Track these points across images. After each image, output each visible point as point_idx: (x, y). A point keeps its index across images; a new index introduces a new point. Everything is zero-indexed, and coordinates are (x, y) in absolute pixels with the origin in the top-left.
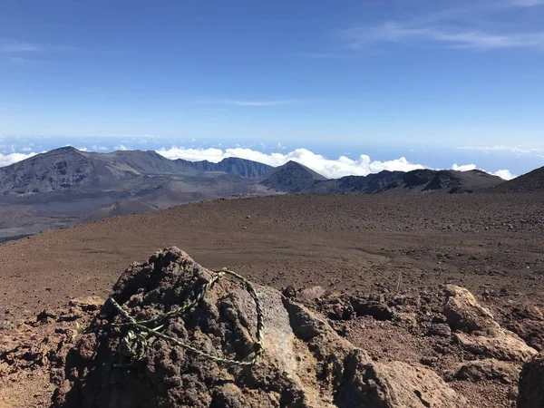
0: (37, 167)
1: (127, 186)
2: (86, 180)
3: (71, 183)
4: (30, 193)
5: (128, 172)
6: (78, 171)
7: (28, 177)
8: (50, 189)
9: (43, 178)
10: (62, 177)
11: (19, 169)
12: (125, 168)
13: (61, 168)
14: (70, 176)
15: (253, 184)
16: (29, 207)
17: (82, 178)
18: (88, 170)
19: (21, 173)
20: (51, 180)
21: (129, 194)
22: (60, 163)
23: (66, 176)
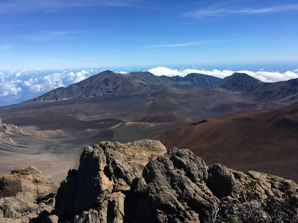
0: (93, 83)
1: (143, 91)
2: (120, 88)
3: (112, 91)
4: (92, 96)
5: (141, 83)
6: (115, 84)
7: (90, 87)
8: (101, 94)
9: (98, 88)
10: (107, 87)
11: (84, 84)
12: (138, 81)
13: (106, 82)
14: (111, 87)
15: (215, 88)
16: (96, 104)
17: (117, 87)
18: (120, 83)
19: (85, 86)
20: (102, 89)
21: (147, 95)
22: (105, 80)
23: (108, 87)
